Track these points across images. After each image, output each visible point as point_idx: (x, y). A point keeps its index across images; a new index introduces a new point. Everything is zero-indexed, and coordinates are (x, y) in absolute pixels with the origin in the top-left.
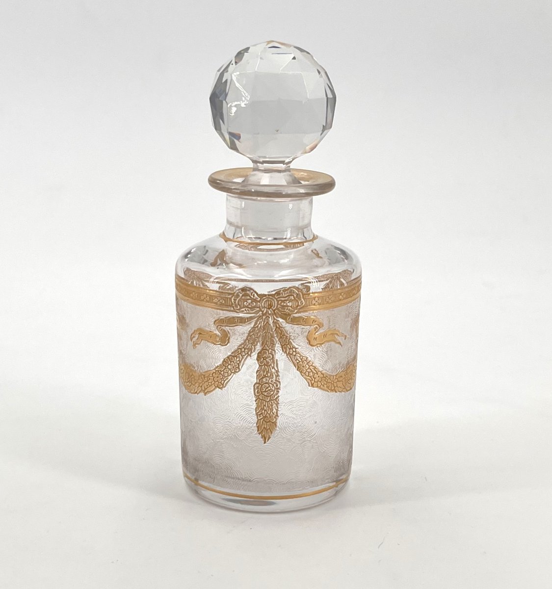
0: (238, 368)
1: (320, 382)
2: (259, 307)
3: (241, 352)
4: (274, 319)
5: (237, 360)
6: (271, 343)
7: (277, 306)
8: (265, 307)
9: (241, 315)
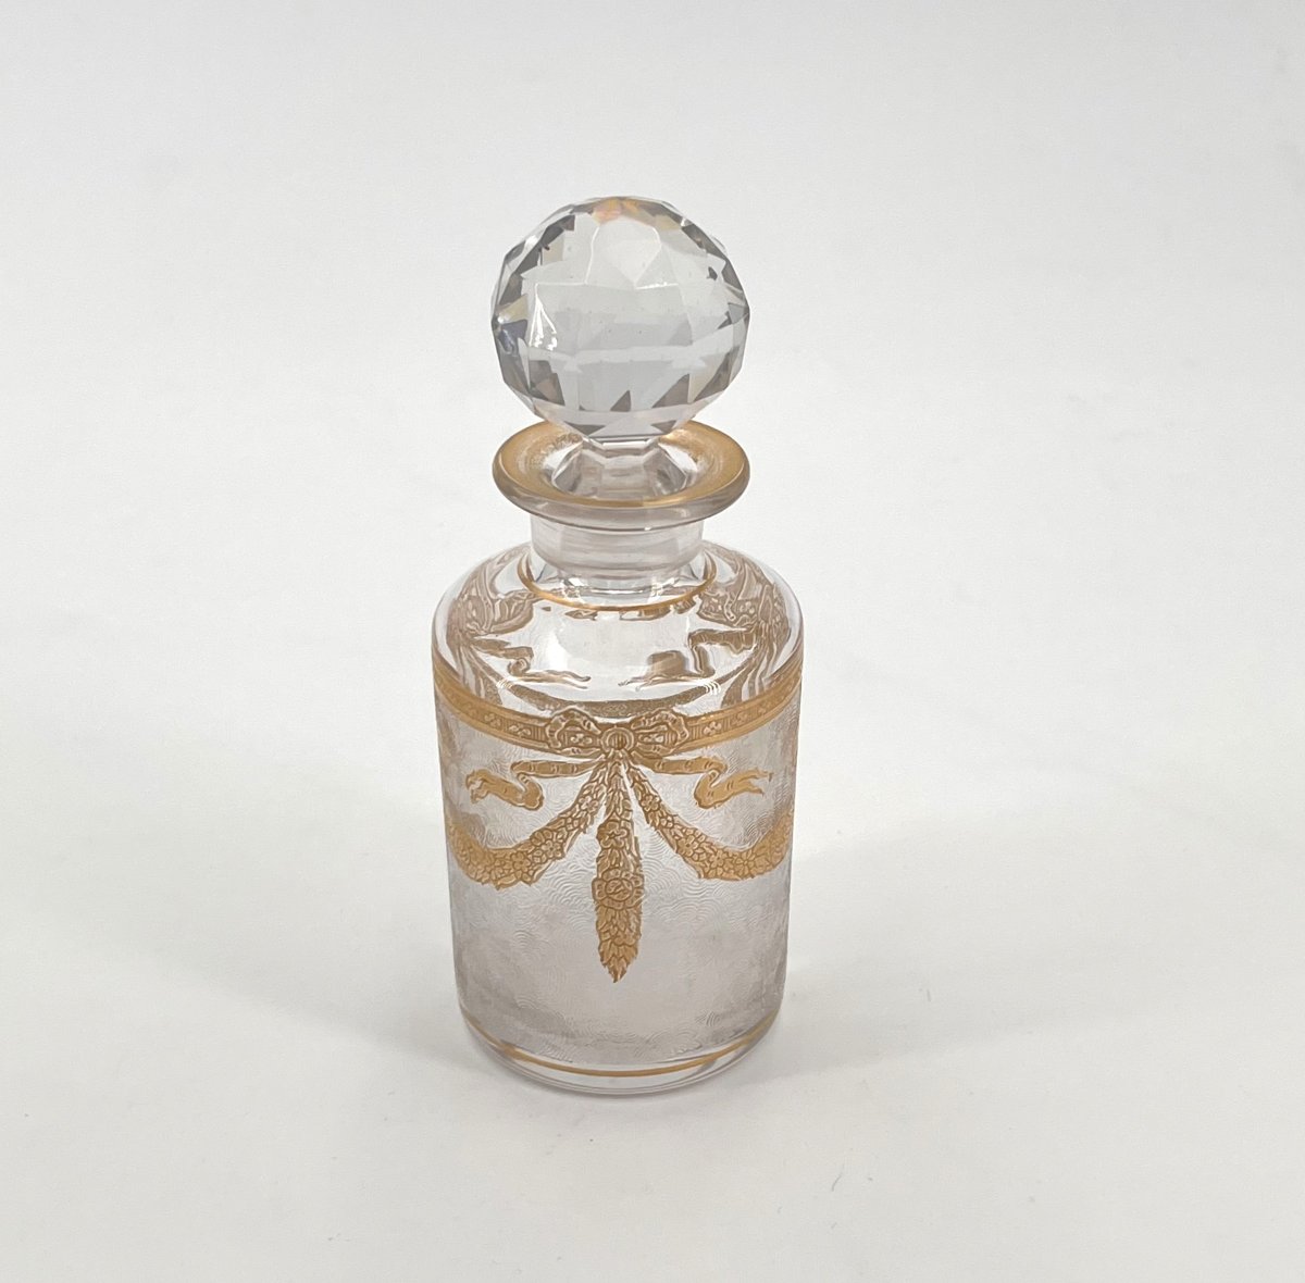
0: (561, 850)
1: (722, 867)
2: (600, 747)
3: (566, 824)
4: (630, 767)
5: (559, 837)
6: (624, 810)
7: (635, 744)
8: (611, 747)
9: (563, 759)
